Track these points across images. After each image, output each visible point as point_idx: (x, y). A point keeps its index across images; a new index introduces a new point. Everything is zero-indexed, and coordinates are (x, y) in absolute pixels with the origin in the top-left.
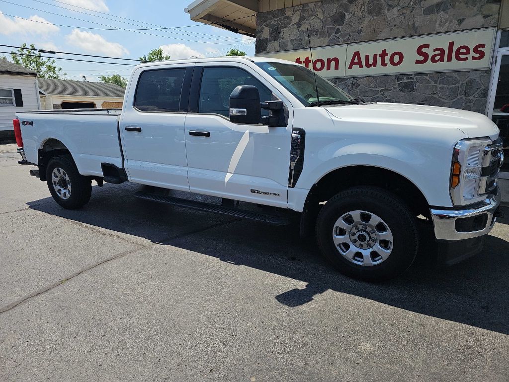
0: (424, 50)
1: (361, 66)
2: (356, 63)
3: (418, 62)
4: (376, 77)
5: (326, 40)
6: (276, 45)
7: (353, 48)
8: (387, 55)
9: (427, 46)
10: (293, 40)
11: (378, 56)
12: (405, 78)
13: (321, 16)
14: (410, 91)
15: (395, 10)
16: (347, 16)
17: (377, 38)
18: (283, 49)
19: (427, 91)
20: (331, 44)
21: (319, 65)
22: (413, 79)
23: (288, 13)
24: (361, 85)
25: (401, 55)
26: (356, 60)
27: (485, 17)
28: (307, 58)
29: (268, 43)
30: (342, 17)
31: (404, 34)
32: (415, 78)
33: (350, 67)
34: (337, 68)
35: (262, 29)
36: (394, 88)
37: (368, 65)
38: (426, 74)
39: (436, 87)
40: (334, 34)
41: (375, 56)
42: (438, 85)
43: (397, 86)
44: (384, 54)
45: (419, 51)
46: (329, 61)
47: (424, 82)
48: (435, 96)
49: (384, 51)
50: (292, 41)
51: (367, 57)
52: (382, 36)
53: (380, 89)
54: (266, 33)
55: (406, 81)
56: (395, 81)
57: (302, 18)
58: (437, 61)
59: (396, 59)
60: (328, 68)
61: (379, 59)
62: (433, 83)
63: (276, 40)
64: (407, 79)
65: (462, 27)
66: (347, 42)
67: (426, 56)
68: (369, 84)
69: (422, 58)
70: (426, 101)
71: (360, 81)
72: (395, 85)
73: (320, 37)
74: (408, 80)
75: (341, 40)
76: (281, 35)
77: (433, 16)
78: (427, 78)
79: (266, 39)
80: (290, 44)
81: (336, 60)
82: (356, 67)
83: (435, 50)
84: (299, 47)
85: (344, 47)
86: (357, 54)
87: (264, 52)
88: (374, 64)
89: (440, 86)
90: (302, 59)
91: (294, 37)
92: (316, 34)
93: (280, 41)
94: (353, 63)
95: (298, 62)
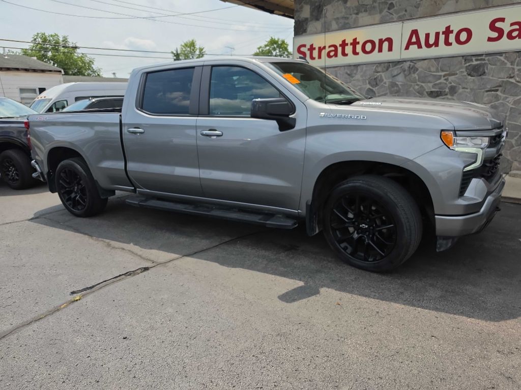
0: (498, 25)
1: (420, 47)
2: (414, 43)
3: (490, 39)
4: (437, 59)
5: (377, 17)
6: (318, 25)
7: (410, 26)
8: (452, 32)
9: (502, 20)
10: (338, 18)
11: (441, 33)
12: (474, 59)
14: (481, 75)
17: (440, 12)
18: (326, 29)
19: (502, 75)
20: (383, 22)
21: (369, 47)
22: (484, 60)
24: (420, 70)
25: (469, 33)
26: (414, 40)
28: (355, 40)
29: (309, 23)
32: (487, 58)
33: (407, 48)
34: (390, 49)
35: (302, 8)
36: (462, 72)
37: (428, 45)
38: (500, 54)
39: (514, 69)
40: (386, 10)
41: (437, 34)
42: (515, 67)
43: (464, 70)
44: (448, 31)
45: (492, 27)
46: (381, 42)
47: (498, 64)
48: (512, 80)
49: (448, 28)
50: (336, 20)
51: (427, 36)
52: (445, 9)
53: (443, 73)
54: (306, 12)
55: (475, 63)
56: (461, 64)
58: (514, 38)
59: (464, 36)
60: (380, 50)
61: (442, 38)
62: (509, 65)
63: (317, 19)
64: (477, 60)
66: (402, 19)
67: (500, 32)
68: (429, 68)
69: (495, 35)
70: (500, 86)
71: (419, 65)
72: (462, 68)
73: (370, 14)
74: (479, 62)
75: (395, 16)
76: (324, 12)
78: (502, 58)
79: (306, 19)
80: (334, 23)
81: (390, 40)
82: (414, 48)
83: (512, 24)
84: (345, 27)
85: (399, 24)
86: (415, 32)
87: (304, 34)
88: (436, 44)
89: (518, 68)
90: (349, 41)
91: (339, 15)
92: (366, 11)
93: (322, 20)
94: (410, 43)
95: (344, 44)
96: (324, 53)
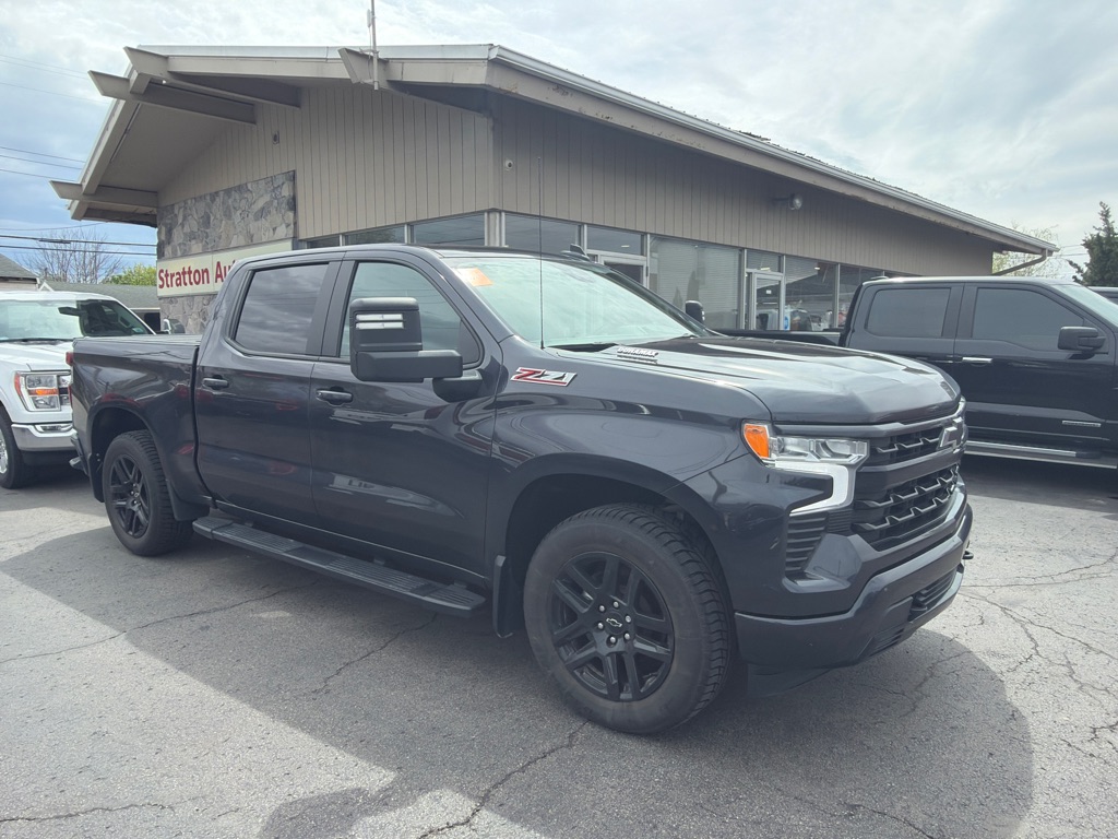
1: (222, 279)
2: (219, 276)
5: (201, 247)
6: (170, 249)
7: (217, 258)
13: (195, 216)
15: (239, 212)
16: (212, 218)
17: (231, 246)
18: (175, 256)
20: (205, 252)
21: (197, 277)
23: (176, 212)
26: (219, 272)
27: (288, 226)
28: (190, 268)
29: (165, 247)
30: (209, 218)
31: (243, 243)
33: (215, 281)
34: (208, 281)
40: (205, 239)
46: (203, 273)
50: (180, 244)
54: (163, 238)
57: (185, 218)
60: (203, 281)
63: (169, 243)
65: (277, 237)
66: (213, 250)
73: (197, 243)
75: (209, 247)
76: (173, 236)
77: (259, 222)
79: (164, 242)
80: (178, 249)
82: (219, 280)
84: (185, 255)
85: (212, 255)
86: (219, 264)
87: (163, 257)
90: (187, 270)
91: (181, 241)
92: (194, 238)
93: (173, 244)
94: (217, 276)
95: (184, 273)
96: (174, 279)
